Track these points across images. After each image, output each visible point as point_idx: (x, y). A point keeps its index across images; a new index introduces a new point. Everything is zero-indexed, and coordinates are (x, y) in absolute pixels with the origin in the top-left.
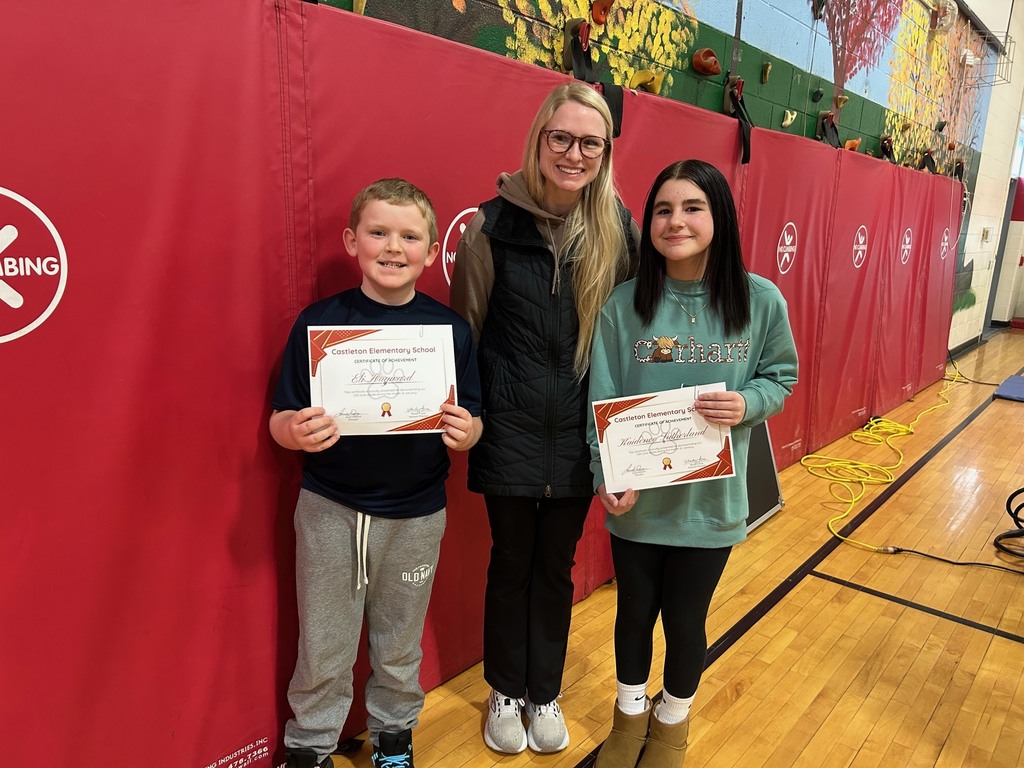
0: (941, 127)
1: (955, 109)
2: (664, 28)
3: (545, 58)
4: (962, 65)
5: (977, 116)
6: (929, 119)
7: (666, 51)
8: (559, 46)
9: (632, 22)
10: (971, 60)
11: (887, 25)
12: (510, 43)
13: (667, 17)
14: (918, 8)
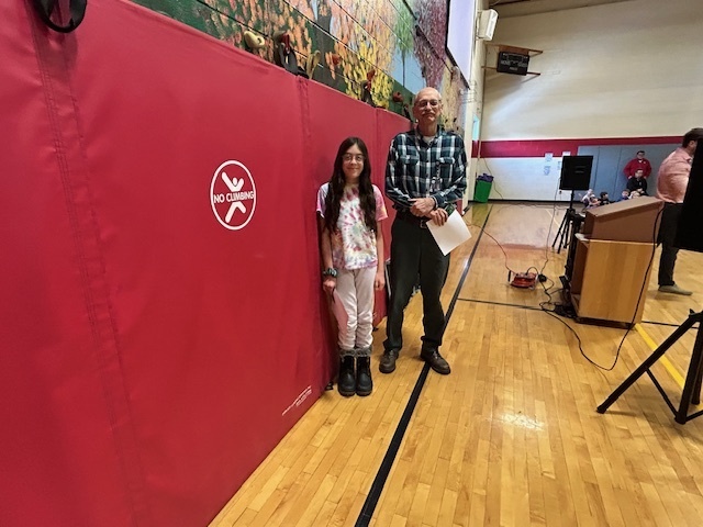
0: (455, 120)
1: (458, 113)
2: (386, 83)
3: (356, 98)
4: (459, 93)
5: (463, 114)
6: (451, 118)
7: (386, 93)
8: (359, 92)
9: (378, 81)
10: (462, 92)
11: (440, 79)
12: (348, 92)
13: (386, 78)
14: (448, 71)
